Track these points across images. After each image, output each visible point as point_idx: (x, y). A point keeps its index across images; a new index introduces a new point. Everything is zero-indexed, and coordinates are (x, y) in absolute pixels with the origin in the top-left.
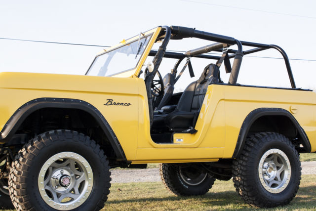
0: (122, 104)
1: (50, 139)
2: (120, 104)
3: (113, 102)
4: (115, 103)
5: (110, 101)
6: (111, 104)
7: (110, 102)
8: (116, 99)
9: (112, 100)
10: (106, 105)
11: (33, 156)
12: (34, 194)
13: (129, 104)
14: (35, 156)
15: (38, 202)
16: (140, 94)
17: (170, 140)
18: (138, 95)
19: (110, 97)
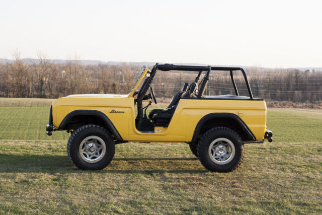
4: (116, 112)
7: (113, 111)
8: (116, 110)
10: (111, 113)
13: (124, 112)
17: (153, 130)
18: (130, 107)
19: (113, 109)
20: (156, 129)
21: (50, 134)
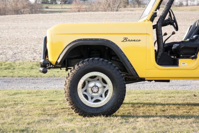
0: (134, 40)
1: (84, 64)
2: (133, 41)
3: (128, 40)
5: (126, 39)
6: (126, 41)
8: (130, 37)
9: (127, 38)
10: (123, 41)
11: (73, 74)
12: (75, 96)
13: (140, 40)
14: (74, 74)
15: (77, 101)
16: (148, 33)
18: (147, 34)
19: (126, 36)
20: (181, 61)
21: (45, 72)
